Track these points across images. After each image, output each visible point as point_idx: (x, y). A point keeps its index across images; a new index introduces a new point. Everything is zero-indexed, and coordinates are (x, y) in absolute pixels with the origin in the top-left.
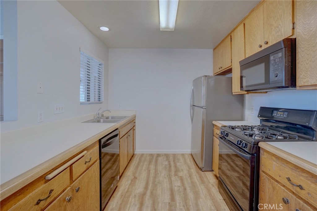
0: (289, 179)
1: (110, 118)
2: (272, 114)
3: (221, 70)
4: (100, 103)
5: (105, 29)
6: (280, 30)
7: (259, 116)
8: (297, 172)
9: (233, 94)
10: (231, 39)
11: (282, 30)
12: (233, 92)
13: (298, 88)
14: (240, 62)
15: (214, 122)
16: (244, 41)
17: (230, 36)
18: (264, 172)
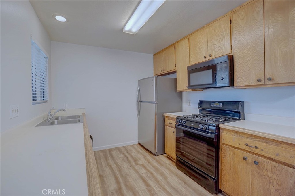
0: (247, 145)
1: (60, 119)
2: (210, 105)
3: (163, 72)
4: (44, 102)
5: (60, 19)
6: (221, 49)
7: (200, 107)
8: (252, 139)
9: (177, 91)
10: (175, 48)
11: (223, 49)
12: (177, 90)
13: (235, 87)
14: (188, 67)
15: (165, 114)
16: (189, 52)
17: (174, 46)
18: (223, 144)
